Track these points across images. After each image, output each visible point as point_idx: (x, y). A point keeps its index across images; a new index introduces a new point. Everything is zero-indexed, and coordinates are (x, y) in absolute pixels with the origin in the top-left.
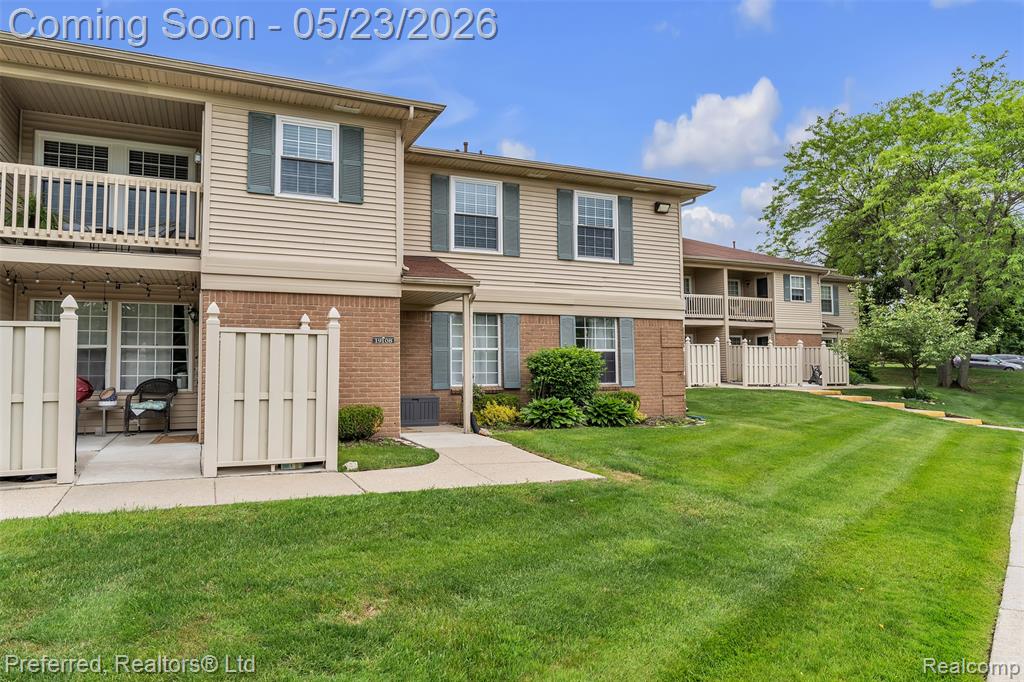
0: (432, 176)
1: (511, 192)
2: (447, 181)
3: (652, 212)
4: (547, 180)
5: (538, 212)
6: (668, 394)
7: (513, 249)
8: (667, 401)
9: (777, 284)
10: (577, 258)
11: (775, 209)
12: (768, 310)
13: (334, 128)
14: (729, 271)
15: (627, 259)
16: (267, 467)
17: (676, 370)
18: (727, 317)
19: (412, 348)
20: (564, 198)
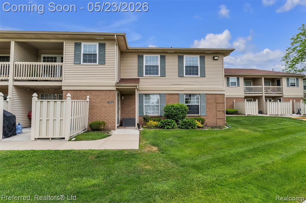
0: (138, 55)
1: (163, 58)
2: (143, 56)
3: (212, 60)
4: (174, 53)
5: (172, 63)
6: (218, 118)
7: (163, 75)
8: (218, 121)
9: (284, 81)
10: (185, 76)
11: (286, 57)
12: (280, 90)
13: (97, 44)
14: (264, 78)
15: (203, 75)
16: (49, 139)
17: (222, 110)
18: (264, 93)
19: (133, 104)
20: (181, 58)
